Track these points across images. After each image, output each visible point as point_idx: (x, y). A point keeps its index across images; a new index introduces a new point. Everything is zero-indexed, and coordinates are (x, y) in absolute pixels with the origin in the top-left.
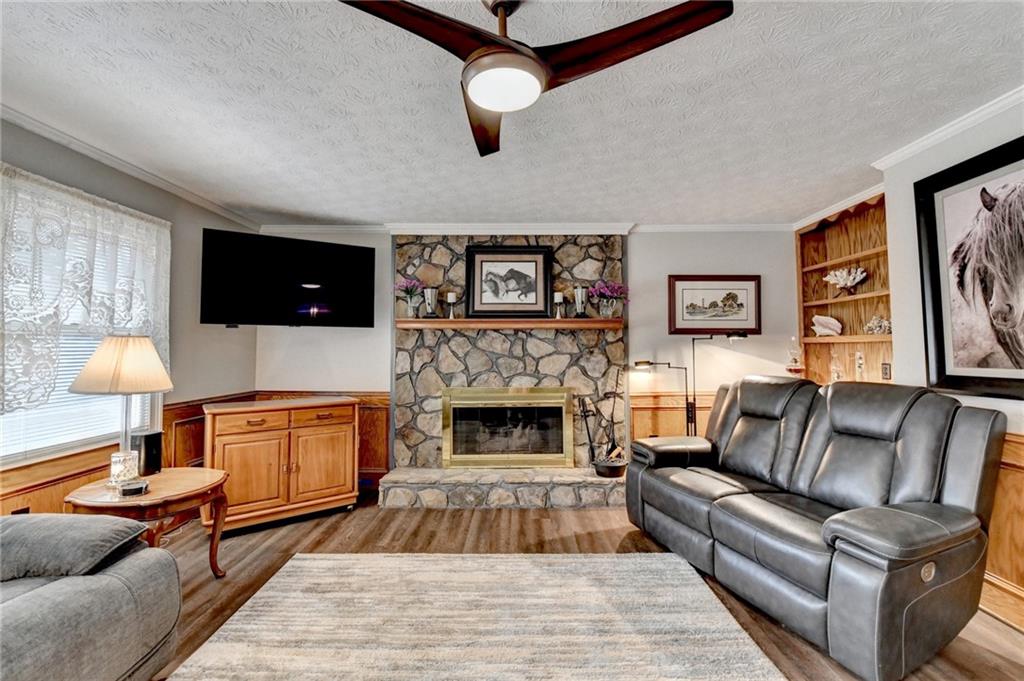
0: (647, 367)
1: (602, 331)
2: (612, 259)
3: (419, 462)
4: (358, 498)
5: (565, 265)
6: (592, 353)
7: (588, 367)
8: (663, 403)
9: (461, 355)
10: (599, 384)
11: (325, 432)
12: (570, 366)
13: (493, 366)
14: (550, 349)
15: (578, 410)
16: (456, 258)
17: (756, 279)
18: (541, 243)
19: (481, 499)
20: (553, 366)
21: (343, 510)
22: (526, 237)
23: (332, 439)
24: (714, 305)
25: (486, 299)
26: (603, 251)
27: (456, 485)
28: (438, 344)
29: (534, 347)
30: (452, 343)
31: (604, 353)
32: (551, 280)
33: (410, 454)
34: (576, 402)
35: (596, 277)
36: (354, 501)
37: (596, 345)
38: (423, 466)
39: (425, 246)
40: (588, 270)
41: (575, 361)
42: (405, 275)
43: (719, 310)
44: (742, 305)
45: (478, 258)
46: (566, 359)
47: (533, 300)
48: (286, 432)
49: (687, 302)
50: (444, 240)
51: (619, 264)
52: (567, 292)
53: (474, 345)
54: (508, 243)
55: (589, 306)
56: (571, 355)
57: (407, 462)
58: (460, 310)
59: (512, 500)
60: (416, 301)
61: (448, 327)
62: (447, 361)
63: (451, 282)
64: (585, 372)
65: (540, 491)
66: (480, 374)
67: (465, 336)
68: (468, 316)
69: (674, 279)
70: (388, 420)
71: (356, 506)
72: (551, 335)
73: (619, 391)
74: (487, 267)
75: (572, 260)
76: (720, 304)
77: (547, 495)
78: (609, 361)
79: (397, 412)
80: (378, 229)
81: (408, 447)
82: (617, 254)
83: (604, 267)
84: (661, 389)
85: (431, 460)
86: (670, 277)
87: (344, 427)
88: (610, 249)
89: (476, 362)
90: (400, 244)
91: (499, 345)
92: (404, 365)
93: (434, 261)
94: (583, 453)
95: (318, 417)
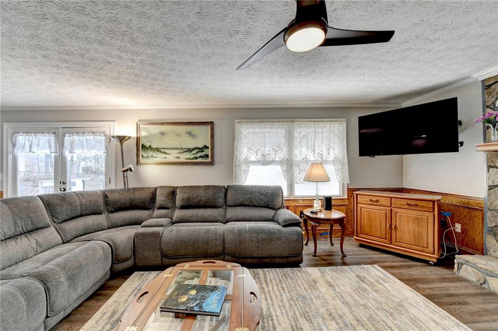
4: (438, 259)
11: (413, 214)
21: (427, 262)
42: (494, 108)
48: (390, 208)
70: (483, 220)
71: (435, 265)
90: (488, 85)
95: (408, 204)
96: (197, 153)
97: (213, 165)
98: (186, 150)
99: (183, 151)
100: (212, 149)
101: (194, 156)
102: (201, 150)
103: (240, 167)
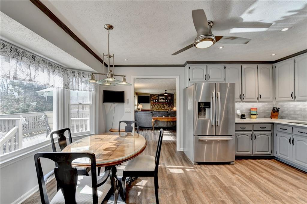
7: (170, 107)
9: (157, 106)
13: (160, 107)
16: (157, 96)
25: (160, 101)
26: (171, 96)
28: (155, 105)
29: (164, 105)
32: (166, 99)
35: (170, 98)
37: (170, 105)
39: (154, 95)
41: (168, 106)
46: (167, 106)
47: (164, 101)
50: (156, 95)
53: (159, 105)
54: (161, 95)
55: (170, 101)
60: (153, 101)
61: (156, 103)
63: (156, 99)
68: (158, 102)
72: (166, 104)
74: (160, 97)
78: (172, 107)
80: (149, 94)
89: (159, 107)
90: (151, 95)
91: (161, 105)
92: (152, 107)
93: (155, 97)
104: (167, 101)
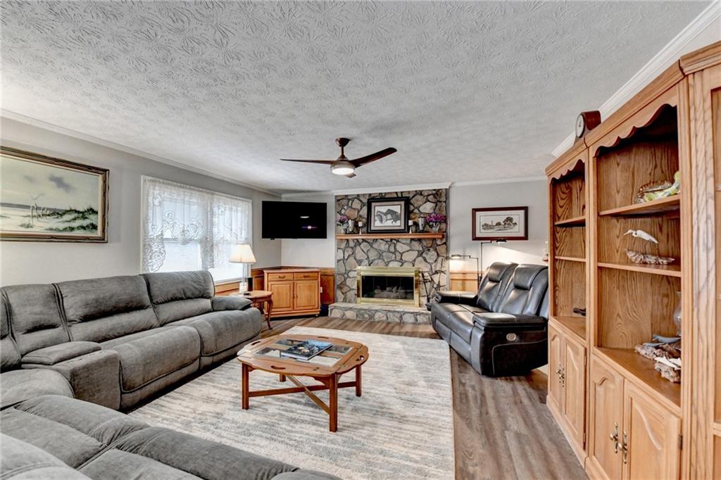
0: (458, 257)
1: (434, 239)
2: (441, 202)
3: (347, 300)
4: (320, 312)
5: (416, 206)
6: (429, 250)
7: (427, 257)
8: (468, 277)
9: (366, 251)
10: (433, 266)
11: (307, 283)
12: (418, 256)
13: (380, 256)
14: (408, 248)
15: (421, 279)
16: (363, 204)
17: (526, 209)
18: (404, 196)
19: (372, 317)
20: (409, 256)
21: (314, 316)
22: (396, 193)
23: (310, 286)
24: (499, 224)
25: (377, 224)
26: (435, 198)
27: (361, 309)
28: (355, 246)
29: (400, 247)
30: (362, 245)
31: (436, 250)
32: (408, 214)
33: (343, 296)
34: (420, 275)
35: (432, 211)
36: (319, 313)
37: (431, 247)
38: (349, 302)
39: (349, 200)
40: (428, 208)
41: (420, 254)
42: (341, 214)
43: (502, 227)
44: (516, 223)
45: (373, 204)
46: (416, 253)
47: (399, 224)
48: (293, 282)
49: (483, 223)
50: (358, 197)
51: (444, 204)
52: (416, 220)
53: (372, 247)
54: (387, 196)
55: (427, 226)
56: (418, 251)
57: (342, 300)
58: (365, 229)
59: (385, 318)
60: (345, 226)
61: (360, 237)
62: (359, 254)
63: (361, 216)
64: (425, 260)
65: (398, 315)
66: (374, 260)
67: (367, 242)
68: (368, 233)
69: (475, 210)
70: (334, 281)
71: (319, 316)
72: (409, 242)
73: (443, 270)
74: (377, 209)
75: (420, 203)
76: (503, 224)
77: (401, 317)
78: (438, 254)
79: (338, 277)
80: (329, 193)
81: (343, 293)
82: (443, 199)
83: (436, 206)
84: (467, 269)
85: (353, 300)
86: (473, 209)
87: (314, 281)
88: (440, 197)
89: (373, 255)
90: (339, 199)
91: (383, 246)
92: (341, 255)
93: (354, 206)
94: (424, 300)
95: (305, 277)
96: (75, 219)
97: (107, 242)
98: (48, 213)
99: (40, 212)
100: (104, 216)
101: (67, 225)
102: (82, 215)
103: (151, 247)
104: (411, 223)
